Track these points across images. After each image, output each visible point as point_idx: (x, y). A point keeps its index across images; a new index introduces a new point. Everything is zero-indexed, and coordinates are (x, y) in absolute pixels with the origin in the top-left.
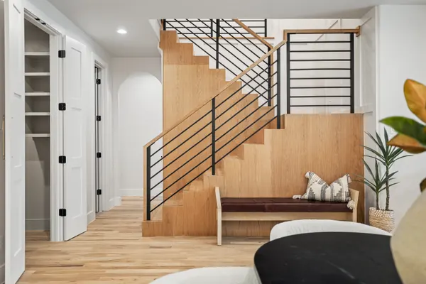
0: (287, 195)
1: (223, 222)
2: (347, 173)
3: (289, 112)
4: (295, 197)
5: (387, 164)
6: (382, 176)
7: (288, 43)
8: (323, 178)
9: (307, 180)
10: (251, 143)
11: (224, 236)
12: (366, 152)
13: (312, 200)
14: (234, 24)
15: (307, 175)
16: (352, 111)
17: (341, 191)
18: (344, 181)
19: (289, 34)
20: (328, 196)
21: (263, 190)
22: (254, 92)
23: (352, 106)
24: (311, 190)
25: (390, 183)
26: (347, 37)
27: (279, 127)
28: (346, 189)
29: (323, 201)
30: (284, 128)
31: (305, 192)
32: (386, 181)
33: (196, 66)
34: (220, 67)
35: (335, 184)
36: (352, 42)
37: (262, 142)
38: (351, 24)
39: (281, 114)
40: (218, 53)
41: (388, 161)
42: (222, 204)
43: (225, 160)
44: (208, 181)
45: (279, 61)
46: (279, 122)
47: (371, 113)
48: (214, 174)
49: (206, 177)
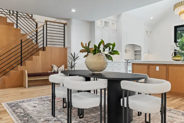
0: (46, 72)
1: (28, 81)
2: (63, 64)
3: (46, 46)
4: (49, 72)
5: (74, 61)
6: (73, 64)
7: (47, 24)
8: (57, 66)
9: (52, 67)
10: (35, 55)
11: (29, 86)
12: (68, 58)
13: (54, 72)
14: (25, 14)
15: (52, 65)
16: (64, 47)
17: (62, 69)
18: (63, 66)
19: (47, 22)
21: (40, 70)
22: (31, 38)
23: (64, 45)
24: (54, 69)
25: (75, 66)
26: (63, 25)
27: (43, 50)
28: (64, 69)
30: (45, 51)
31: (52, 70)
32: (74, 66)
33: (8, 26)
34: (18, 28)
35: (61, 67)
36: (64, 27)
37: (38, 55)
38: (64, 22)
39: (44, 46)
40: (17, 22)
41: (74, 60)
42: (28, 74)
43: (26, 61)
44: (20, 68)
45: (43, 30)
46: (44, 49)
47: (70, 48)
48: (21, 65)
49: (19, 66)
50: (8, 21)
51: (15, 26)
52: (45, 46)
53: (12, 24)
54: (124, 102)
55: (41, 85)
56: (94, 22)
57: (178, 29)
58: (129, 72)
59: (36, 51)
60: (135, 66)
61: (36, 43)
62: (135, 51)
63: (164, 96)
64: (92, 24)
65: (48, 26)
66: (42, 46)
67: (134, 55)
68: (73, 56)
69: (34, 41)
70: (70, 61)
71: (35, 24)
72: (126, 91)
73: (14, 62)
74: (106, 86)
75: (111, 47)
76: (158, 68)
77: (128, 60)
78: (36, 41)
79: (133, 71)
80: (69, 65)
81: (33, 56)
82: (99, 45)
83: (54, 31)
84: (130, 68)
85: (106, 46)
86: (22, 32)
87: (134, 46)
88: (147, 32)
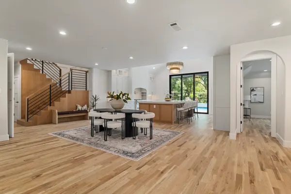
0: (72, 110)
1: (58, 118)
2: (86, 104)
3: (72, 89)
4: (74, 111)
6: (94, 104)
7: (72, 72)
8: (81, 106)
9: (77, 106)
10: (62, 97)
11: (59, 122)
12: (90, 99)
13: (79, 110)
18: (86, 106)
19: (72, 70)
20: (83, 109)
21: (66, 109)
22: (56, 82)
23: (86, 89)
25: (96, 105)
26: (85, 73)
29: (82, 110)
30: (71, 93)
31: (77, 109)
33: (35, 72)
34: (44, 73)
35: (84, 107)
37: (65, 97)
38: (86, 70)
40: (43, 69)
41: (96, 101)
42: (58, 113)
43: (55, 102)
44: (49, 108)
45: (69, 76)
46: (69, 92)
47: (92, 91)
48: (50, 106)
49: (49, 107)
50: (35, 67)
51: (41, 72)
52: (70, 89)
53: (39, 70)
54: (133, 124)
55: (68, 121)
56: (111, 71)
57: (172, 77)
58: (137, 109)
59: (62, 93)
60: (141, 105)
61: (60, 86)
62: (142, 93)
63: (151, 120)
64: (109, 72)
65: (73, 73)
66: (68, 89)
67: (141, 97)
68: (95, 97)
69: (58, 85)
70: (92, 101)
71: (59, 70)
72: (135, 118)
73: (40, 103)
74: (124, 117)
75: (127, 95)
76: (155, 106)
77: (136, 100)
78: (60, 84)
79: (139, 108)
80: (90, 104)
81: (61, 98)
82: (120, 94)
83: (78, 77)
84: (138, 106)
85: (123, 95)
86: (47, 77)
87: (141, 89)
88: (151, 78)
